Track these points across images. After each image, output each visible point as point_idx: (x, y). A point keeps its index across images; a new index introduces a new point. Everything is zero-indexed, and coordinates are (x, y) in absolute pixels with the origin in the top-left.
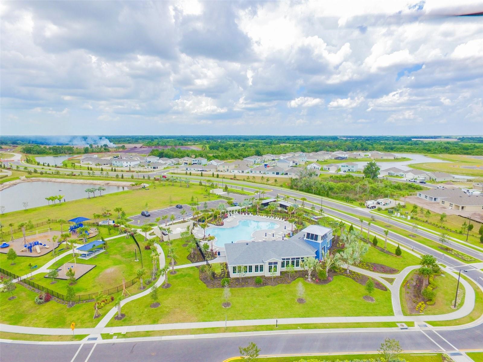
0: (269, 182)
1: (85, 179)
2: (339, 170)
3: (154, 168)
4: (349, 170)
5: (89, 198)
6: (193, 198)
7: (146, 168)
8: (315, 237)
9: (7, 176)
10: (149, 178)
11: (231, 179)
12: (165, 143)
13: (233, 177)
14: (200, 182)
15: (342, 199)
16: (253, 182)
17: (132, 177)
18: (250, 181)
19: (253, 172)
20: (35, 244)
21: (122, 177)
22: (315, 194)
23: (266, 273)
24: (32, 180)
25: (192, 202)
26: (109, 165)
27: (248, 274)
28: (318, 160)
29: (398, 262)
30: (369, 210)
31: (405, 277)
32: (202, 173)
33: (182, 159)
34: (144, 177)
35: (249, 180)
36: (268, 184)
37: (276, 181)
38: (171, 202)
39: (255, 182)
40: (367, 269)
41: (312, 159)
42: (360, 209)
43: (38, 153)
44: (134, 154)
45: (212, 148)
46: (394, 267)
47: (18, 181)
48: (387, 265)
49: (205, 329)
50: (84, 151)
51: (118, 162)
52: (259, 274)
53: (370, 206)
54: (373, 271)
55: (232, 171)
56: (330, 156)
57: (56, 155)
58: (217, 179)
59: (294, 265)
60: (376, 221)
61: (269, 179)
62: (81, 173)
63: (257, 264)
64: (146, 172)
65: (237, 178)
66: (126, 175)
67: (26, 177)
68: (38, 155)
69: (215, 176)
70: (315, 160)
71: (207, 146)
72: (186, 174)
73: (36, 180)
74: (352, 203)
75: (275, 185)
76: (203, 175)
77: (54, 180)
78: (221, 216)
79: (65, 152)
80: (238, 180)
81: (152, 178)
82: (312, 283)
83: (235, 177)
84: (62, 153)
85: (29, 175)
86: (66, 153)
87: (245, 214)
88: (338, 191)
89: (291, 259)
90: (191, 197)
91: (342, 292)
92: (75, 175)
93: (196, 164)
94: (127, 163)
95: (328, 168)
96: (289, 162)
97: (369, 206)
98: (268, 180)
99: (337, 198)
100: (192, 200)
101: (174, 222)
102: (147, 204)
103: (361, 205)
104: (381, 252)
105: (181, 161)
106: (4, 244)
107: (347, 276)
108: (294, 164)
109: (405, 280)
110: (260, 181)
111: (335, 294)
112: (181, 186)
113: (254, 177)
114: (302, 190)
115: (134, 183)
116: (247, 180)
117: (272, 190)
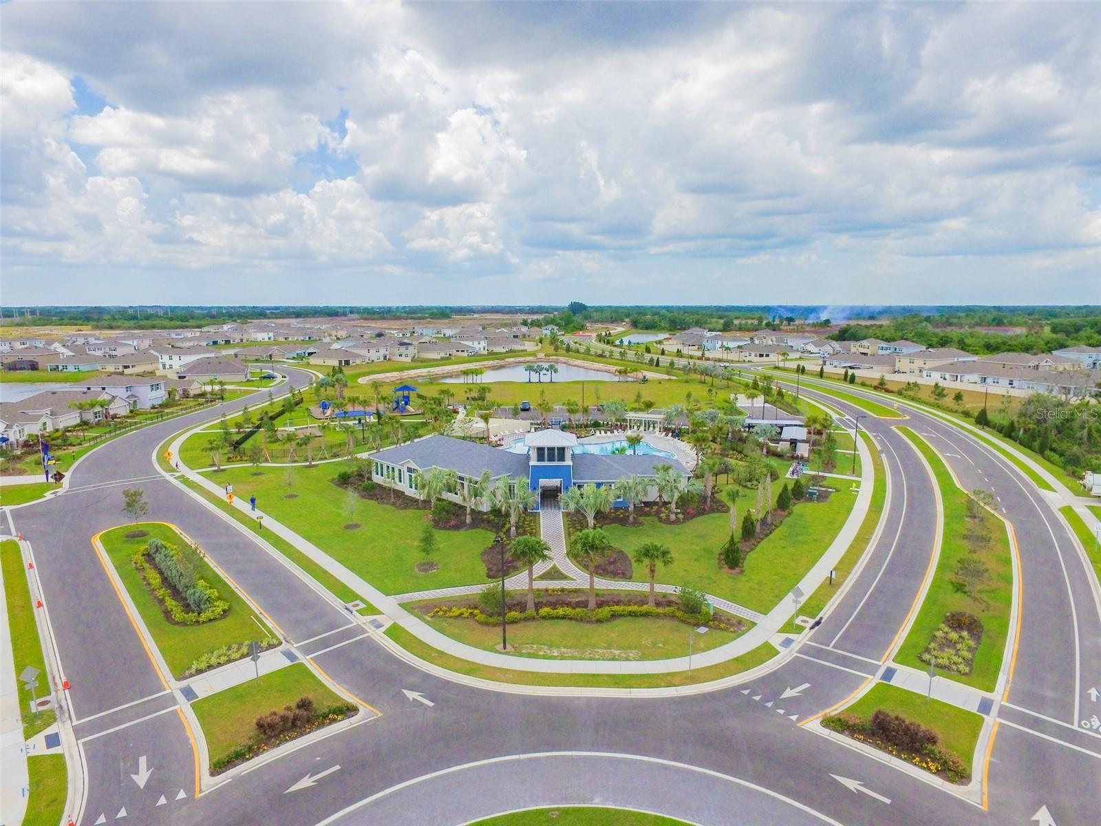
3: (761, 356)
9: (526, 350)
13: (878, 384)
26: (696, 347)
33: (858, 344)
37: (958, 397)
51: (710, 341)
62: (611, 352)
65: (887, 387)
69: (848, 378)
72: (798, 370)
76: (824, 375)
80: (887, 391)
83: (882, 384)
85: (554, 352)
92: (604, 356)
105: (855, 348)
110: (928, 398)
116: (905, 392)
117: (906, 418)
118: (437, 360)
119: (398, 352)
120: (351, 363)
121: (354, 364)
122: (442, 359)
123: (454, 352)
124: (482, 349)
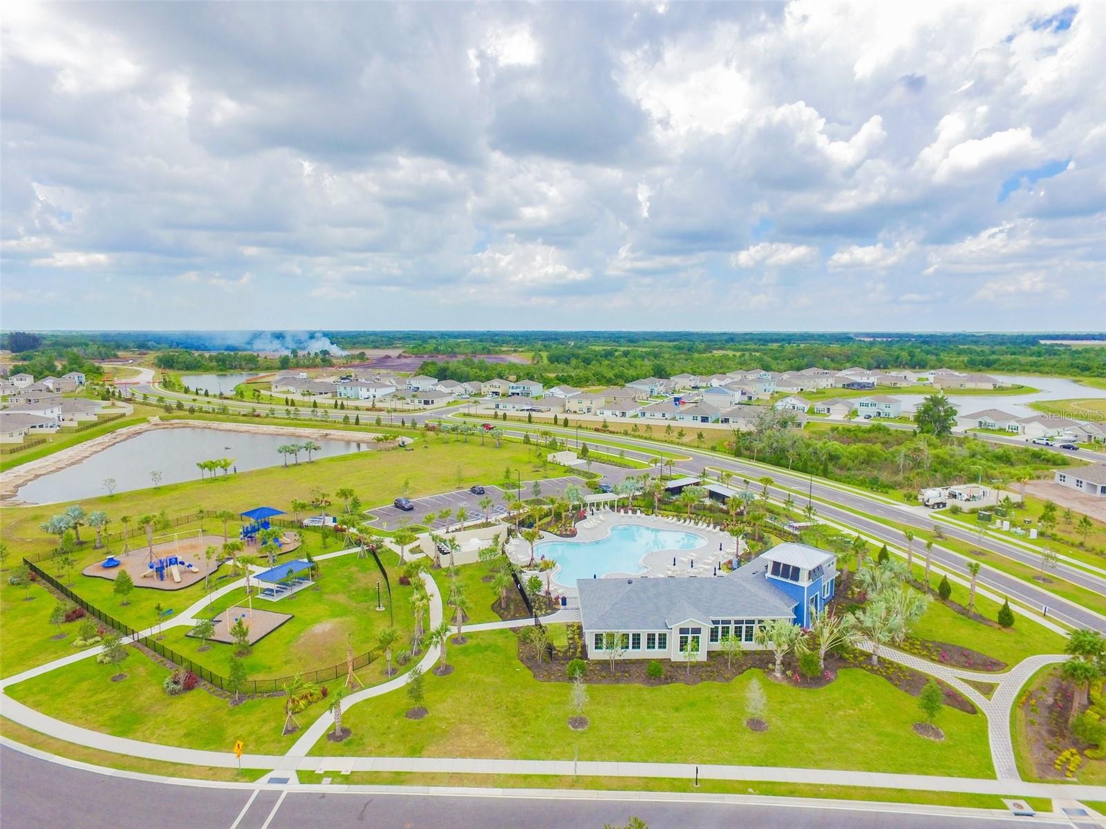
0: (685, 440)
1: (280, 425)
2: (855, 413)
3: (426, 402)
4: (879, 414)
5: (286, 466)
6: (508, 472)
7: (409, 402)
8: (795, 573)
9: (123, 415)
10: (414, 424)
11: (597, 430)
12: (452, 349)
13: (600, 427)
14: (527, 437)
15: (862, 484)
16: (646, 439)
17: (378, 422)
18: (640, 437)
19: (648, 415)
20: (171, 563)
21: (357, 422)
22: (793, 469)
23: (673, 652)
24: (171, 424)
25: (507, 481)
26: (329, 395)
27: (631, 654)
28: (802, 390)
29: (1004, 644)
30: (930, 511)
31: (1024, 682)
32: (530, 415)
33: (488, 384)
34: (403, 423)
35: (637, 433)
36: (682, 444)
37: (700, 436)
38: (461, 480)
39: (649, 439)
40: (923, 657)
41: (789, 387)
42: (905, 508)
43: (188, 368)
44: (383, 371)
45: (554, 359)
46: (995, 655)
47: (144, 426)
48: (975, 648)
49: (526, 777)
50: (279, 365)
51: (348, 388)
52: (656, 653)
53: (931, 502)
54: (940, 662)
55: (598, 413)
56: (831, 381)
57: (221, 373)
58: (565, 429)
59: (740, 636)
60: (946, 539)
61: (684, 433)
62: (272, 411)
63: (651, 631)
64: (409, 410)
65: (610, 429)
66: (366, 417)
67: (161, 418)
68: (187, 372)
69: (561, 422)
70: (795, 389)
71: (544, 354)
72: (496, 416)
73: (181, 425)
74: (887, 493)
75: (698, 447)
76: (533, 420)
77: (215, 424)
78: (570, 515)
79: (240, 365)
80: (611, 432)
81: (420, 426)
82: (785, 683)
83: (605, 426)
84: (235, 368)
85: (167, 414)
86: (243, 369)
87: (626, 512)
88: (850, 464)
89: (732, 622)
90: (505, 469)
91: (860, 710)
92: (258, 416)
93: (518, 394)
94: (368, 390)
95: (826, 407)
96: (733, 393)
97: (928, 501)
98: (681, 435)
99: (848, 481)
100: (507, 477)
101: (466, 524)
102: (407, 483)
103: (911, 498)
104: (961, 616)
105: (486, 387)
106: (111, 559)
107: (872, 671)
108: (745, 399)
109: (1024, 691)
111: (841, 713)
112: (483, 445)
113: (649, 427)
114: (763, 460)
115: (380, 436)
116: (633, 433)
117: (691, 459)
122: (30, 442)
123: (30, 430)
124: (57, 419)
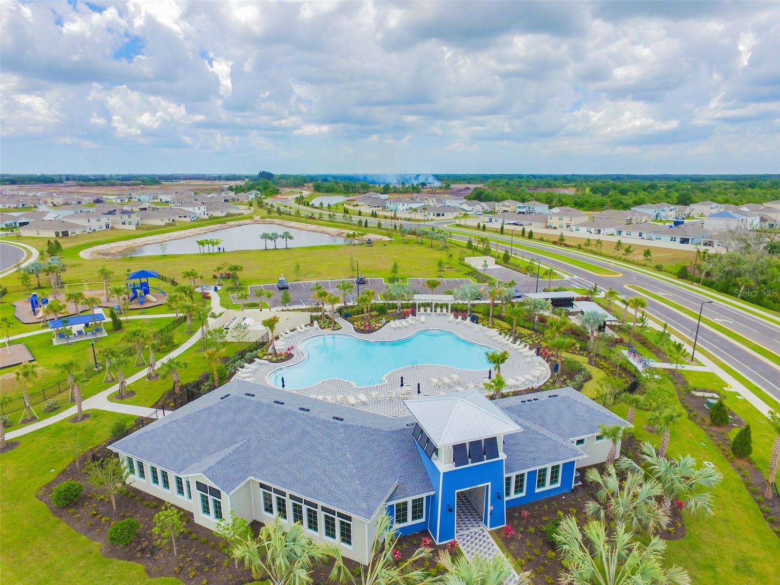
0: (630, 257)
3: (438, 215)
5: (266, 249)
6: (395, 266)
7: (427, 214)
8: (426, 444)
9: (242, 214)
11: (555, 243)
14: (470, 243)
17: (379, 225)
18: (591, 252)
19: (624, 233)
21: (366, 226)
23: (195, 510)
24: (263, 221)
26: (381, 208)
32: (502, 227)
33: (501, 204)
37: (647, 254)
47: (247, 221)
55: (574, 229)
58: (528, 240)
59: (301, 518)
61: (631, 249)
62: (321, 214)
64: (419, 220)
65: (566, 242)
67: (261, 218)
69: (527, 235)
72: (479, 227)
75: (644, 265)
76: (504, 231)
78: (398, 312)
80: (566, 246)
85: (267, 215)
87: (464, 318)
90: (392, 264)
92: (314, 218)
93: (524, 213)
94: (403, 205)
98: (628, 251)
100: (395, 272)
110: (610, 252)
113: (599, 242)
114: (710, 285)
116: (586, 247)
117: (621, 275)
118: (161, 227)
119: (121, 221)
120: (70, 233)
121: (74, 235)
122: (167, 225)
123: (177, 218)
124: (202, 214)
